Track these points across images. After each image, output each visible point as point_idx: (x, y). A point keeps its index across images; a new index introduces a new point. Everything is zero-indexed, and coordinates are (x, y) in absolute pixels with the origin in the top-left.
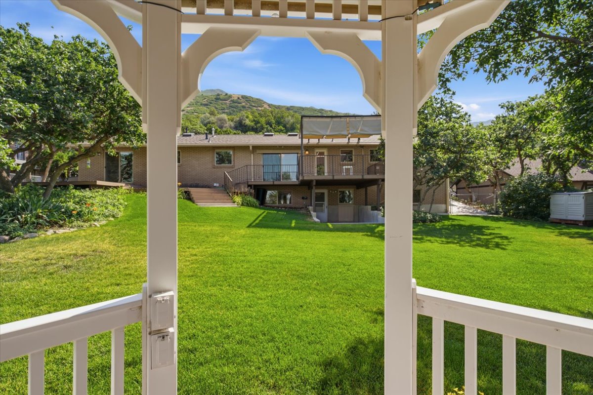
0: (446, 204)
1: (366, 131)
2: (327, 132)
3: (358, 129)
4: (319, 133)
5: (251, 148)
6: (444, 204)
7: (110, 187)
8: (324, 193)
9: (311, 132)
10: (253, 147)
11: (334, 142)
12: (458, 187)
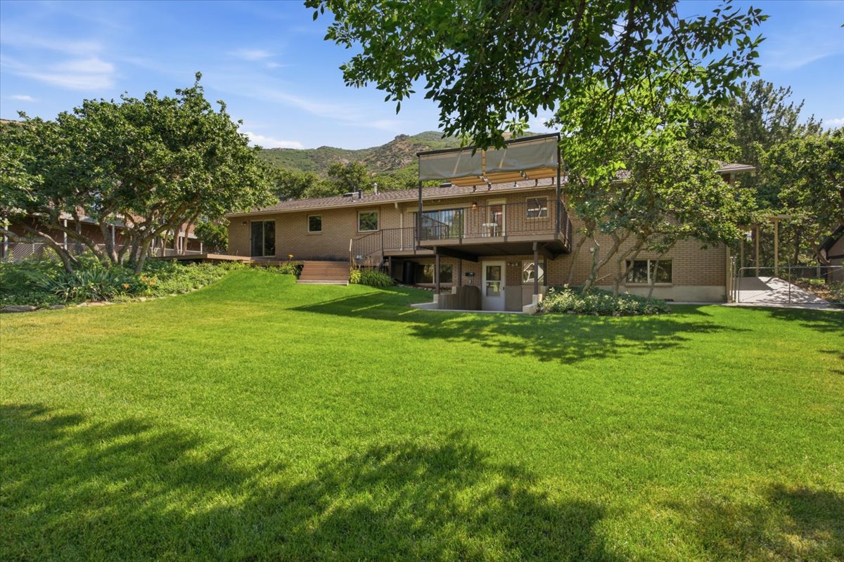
0: (725, 285)
1: (510, 166)
2: (452, 173)
3: (499, 164)
4: (440, 175)
5: (396, 206)
6: (721, 285)
7: (222, 260)
8: (500, 267)
9: (429, 175)
10: (398, 203)
11: (517, 186)
12: (830, 255)
